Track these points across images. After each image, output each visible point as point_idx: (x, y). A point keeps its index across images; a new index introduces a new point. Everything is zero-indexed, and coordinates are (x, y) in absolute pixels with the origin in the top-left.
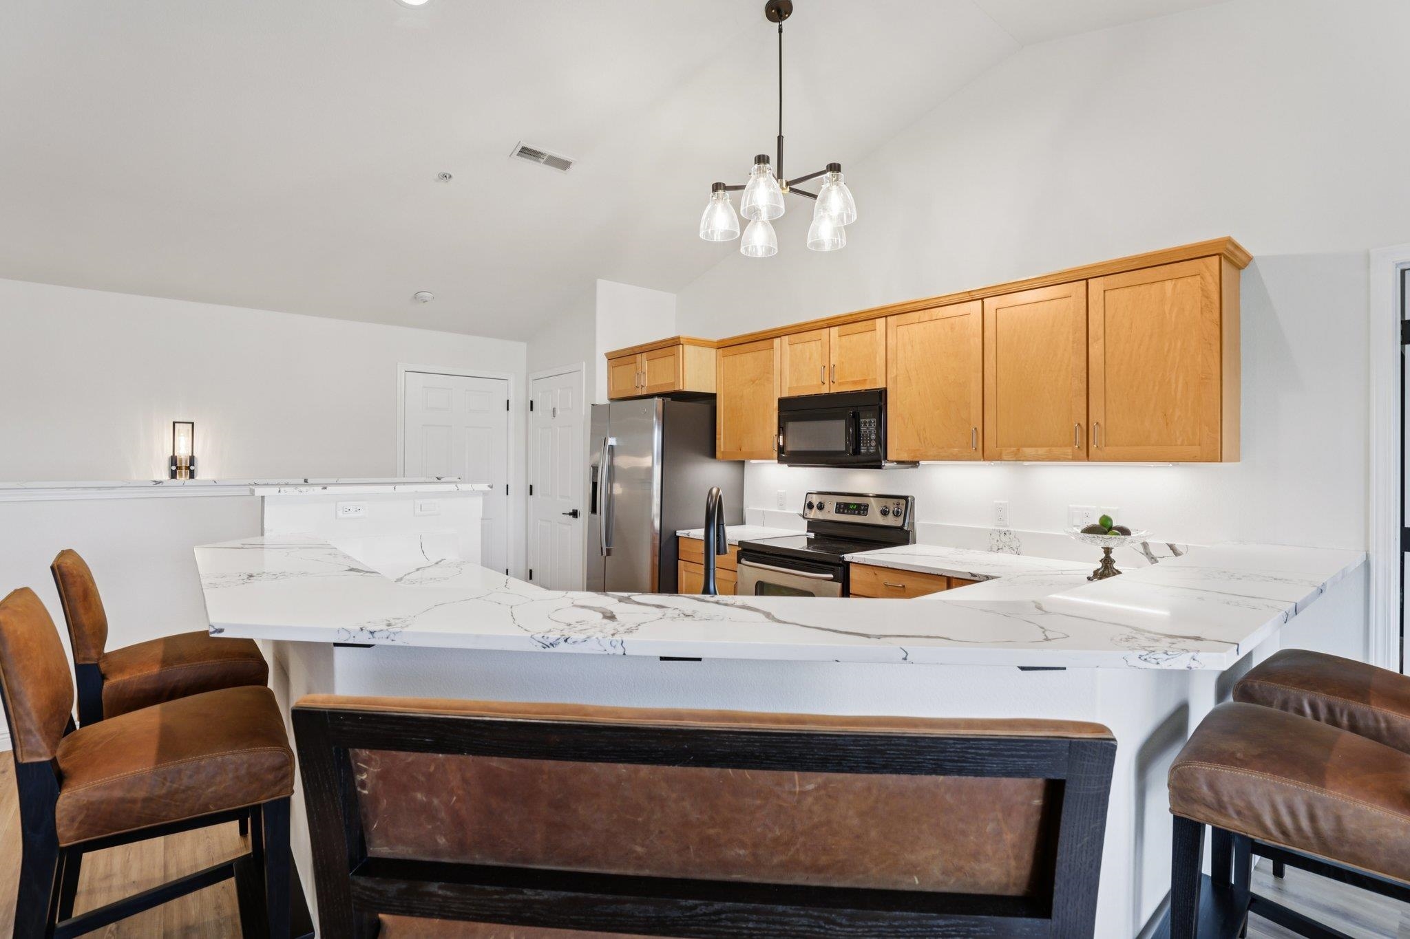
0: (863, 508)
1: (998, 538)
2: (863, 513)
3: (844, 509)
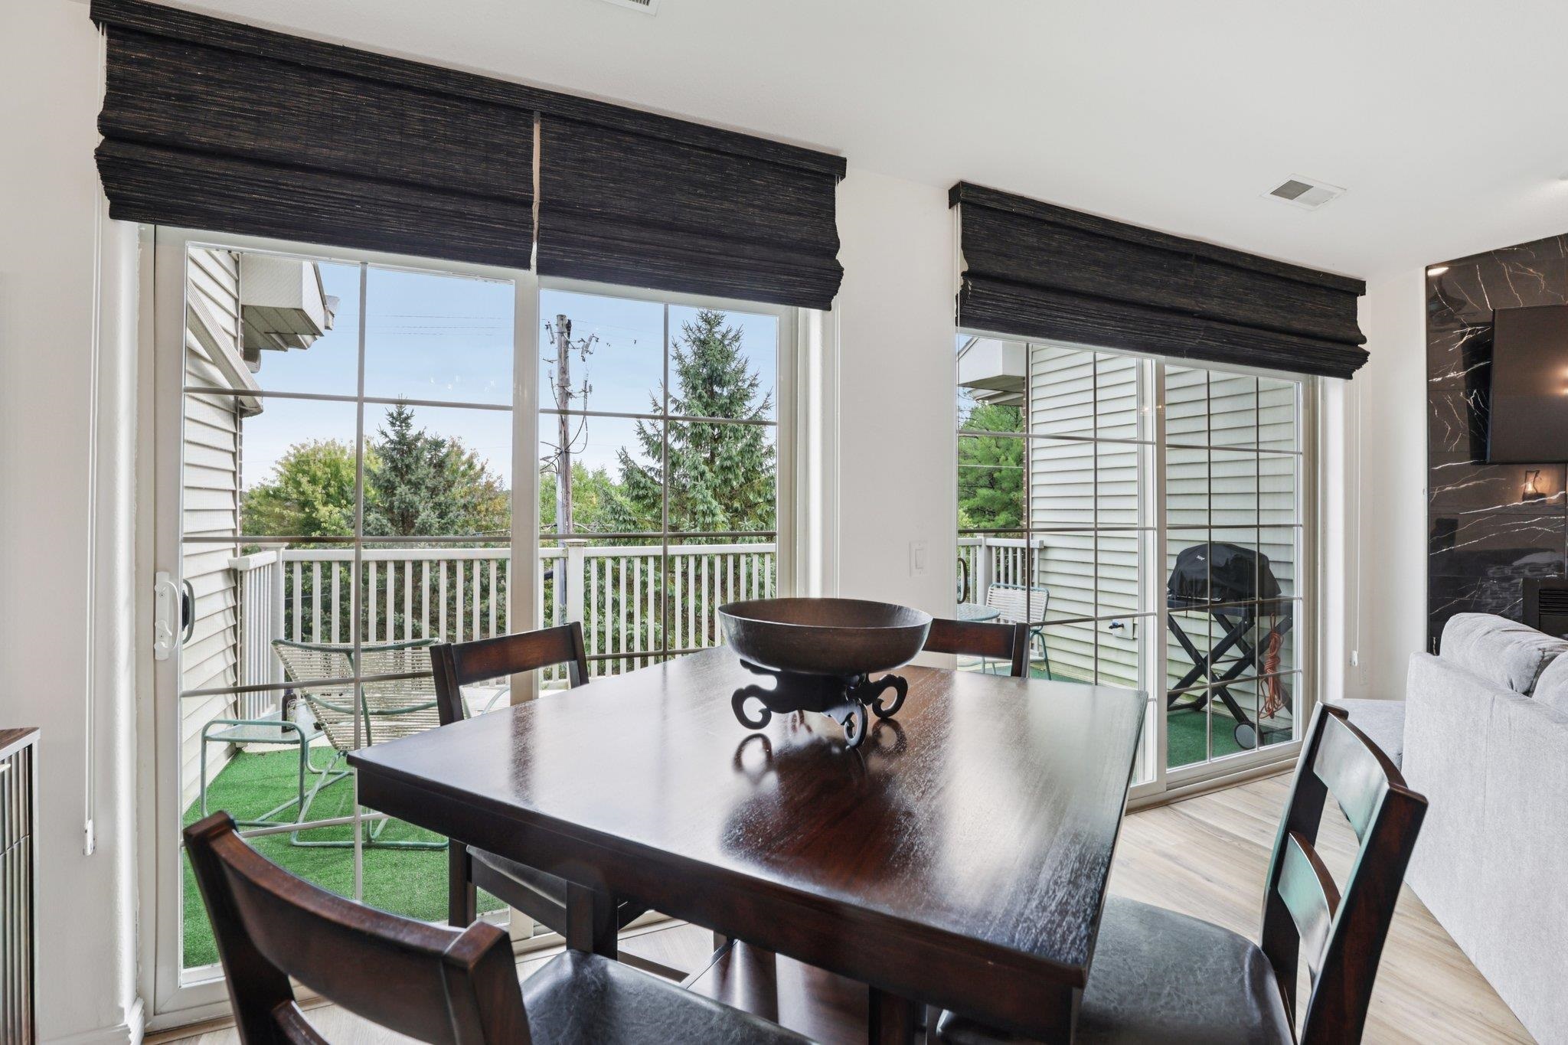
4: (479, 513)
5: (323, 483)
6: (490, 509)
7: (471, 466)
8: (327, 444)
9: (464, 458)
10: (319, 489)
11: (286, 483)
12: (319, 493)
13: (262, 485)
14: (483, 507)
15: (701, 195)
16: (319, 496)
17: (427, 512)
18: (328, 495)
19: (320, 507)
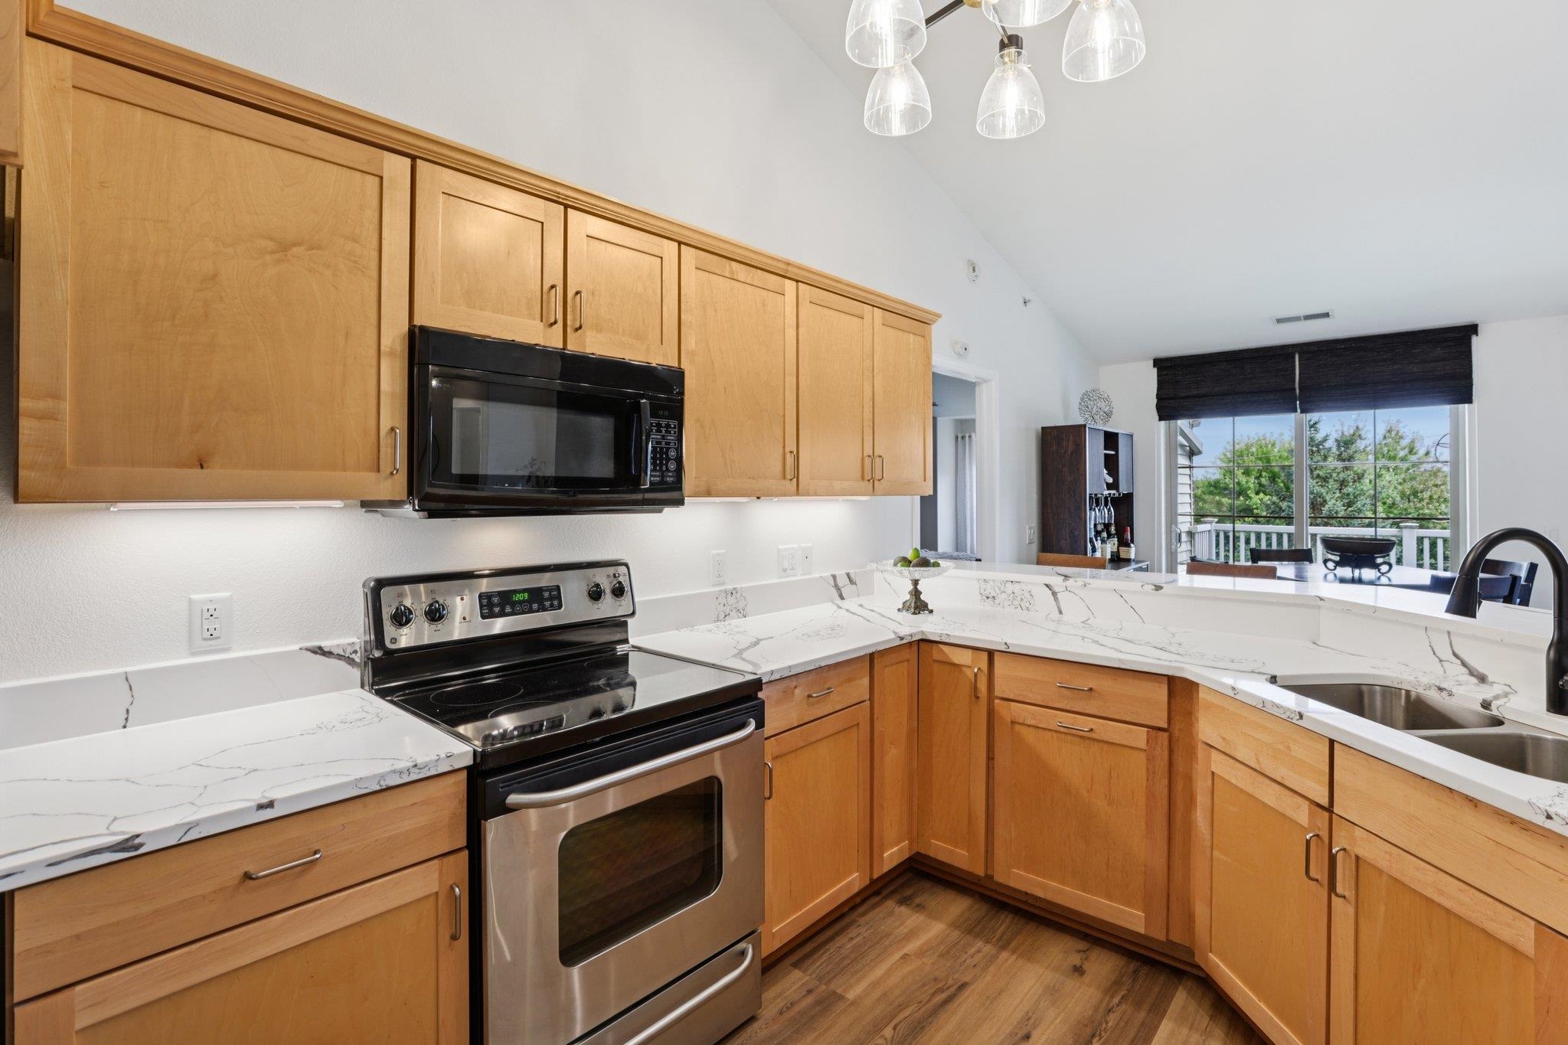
0: (546, 594)
1: (724, 601)
2: (552, 605)
3: (502, 605)
4: (1422, 500)
5: (1255, 473)
6: (1435, 497)
7: (1412, 451)
8: (1259, 440)
9: (1404, 443)
10: (1252, 479)
11: (1224, 476)
12: (1251, 483)
13: (1205, 477)
14: (1426, 495)
15: (1381, 366)
16: (1252, 486)
17: (1333, 501)
18: (1260, 485)
19: (1252, 495)
